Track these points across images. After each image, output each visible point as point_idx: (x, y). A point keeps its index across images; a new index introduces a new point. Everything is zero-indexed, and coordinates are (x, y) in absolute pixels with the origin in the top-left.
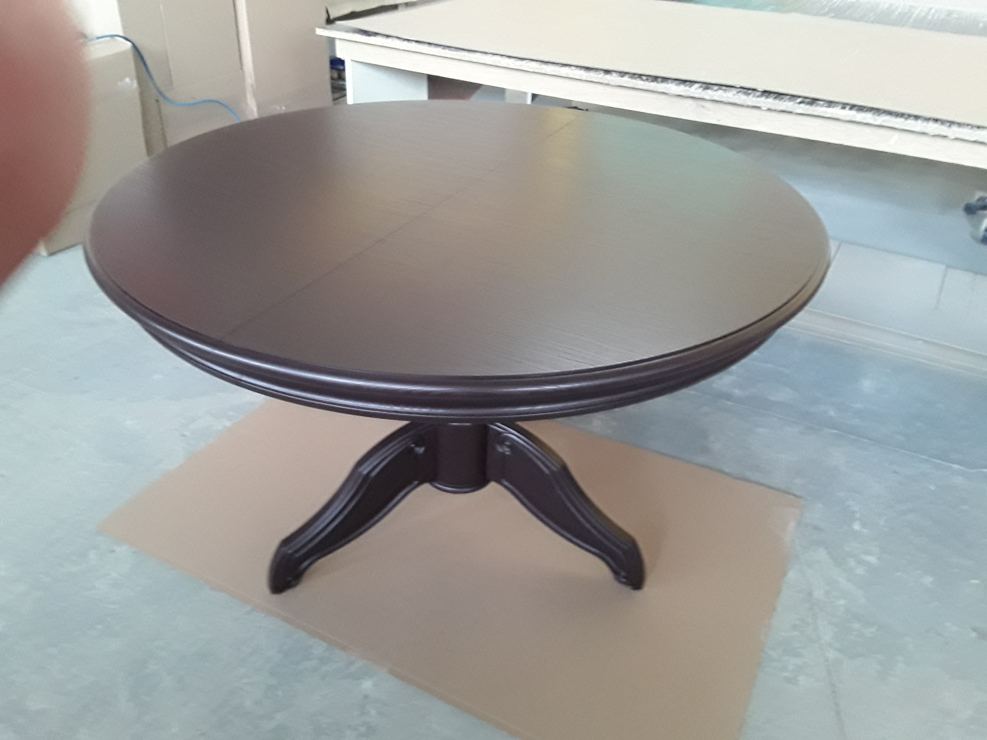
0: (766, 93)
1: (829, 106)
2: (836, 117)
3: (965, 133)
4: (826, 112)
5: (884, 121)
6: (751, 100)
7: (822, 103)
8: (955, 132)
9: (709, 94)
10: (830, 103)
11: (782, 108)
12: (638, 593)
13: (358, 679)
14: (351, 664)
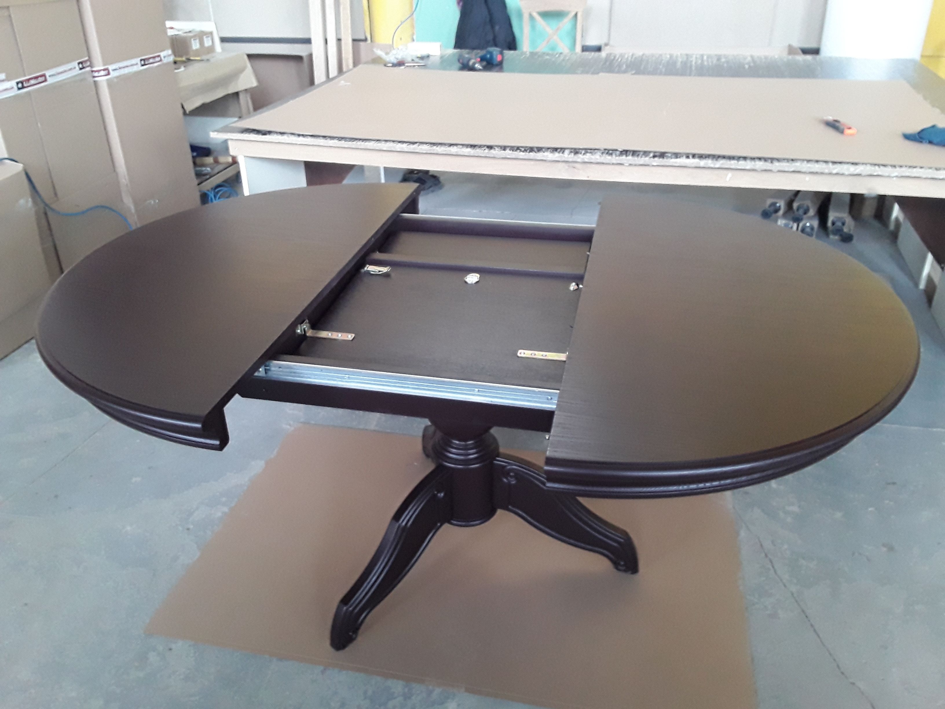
0: (625, 152)
1: (677, 157)
2: (684, 165)
3: (784, 166)
4: (676, 163)
5: (722, 164)
6: (614, 159)
7: (670, 155)
8: (777, 165)
9: (580, 157)
10: (677, 155)
11: (641, 163)
12: (636, 577)
13: (442, 703)
14: (430, 693)
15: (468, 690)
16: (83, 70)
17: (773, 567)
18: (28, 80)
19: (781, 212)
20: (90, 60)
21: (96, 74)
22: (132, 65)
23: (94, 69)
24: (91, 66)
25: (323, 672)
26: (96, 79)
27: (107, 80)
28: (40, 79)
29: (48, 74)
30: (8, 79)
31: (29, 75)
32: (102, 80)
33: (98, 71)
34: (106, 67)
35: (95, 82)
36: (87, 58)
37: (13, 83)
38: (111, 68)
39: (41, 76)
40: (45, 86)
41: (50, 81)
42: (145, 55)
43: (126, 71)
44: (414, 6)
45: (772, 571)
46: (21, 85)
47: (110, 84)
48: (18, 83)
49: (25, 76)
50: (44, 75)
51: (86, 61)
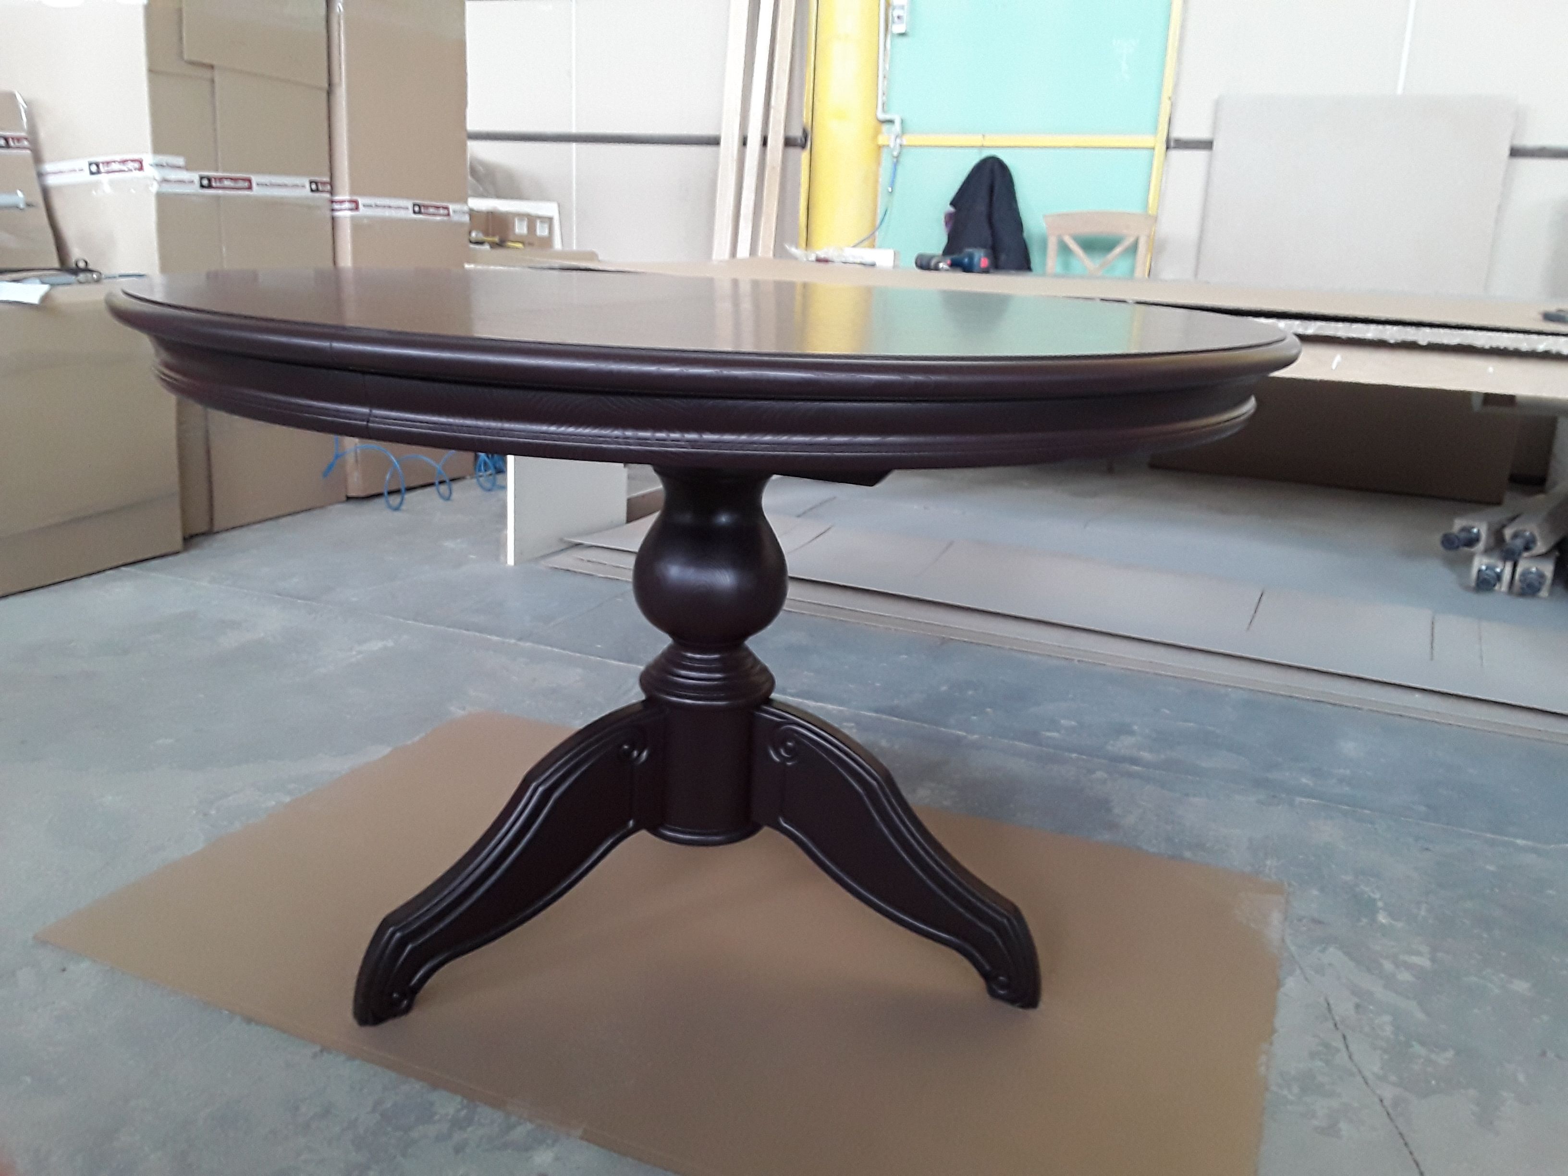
5: (1319, 328)
12: (1031, 1013)
13: (527, 1150)
14: (510, 1128)
15: (588, 1137)
16: (317, 195)
17: (1347, 1047)
18: (221, 179)
19: (1481, 546)
20: (331, 184)
21: (336, 206)
22: (399, 208)
23: (337, 198)
24: (332, 192)
25: (315, 1056)
26: (337, 214)
27: (352, 218)
28: (241, 184)
29: (255, 179)
30: (187, 168)
31: (224, 171)
32: (344, 214)
33: (342, 202)
34: (355, 198)
35: (333, 219)
36: (326, 179)
37: (195, 177)
38: (361, 201)
39: (244, 180)
40: (248, 196)
41: (256, 191)
42: (423, 199)
43: (387, 213)
44: (878, 222)
45: (1344, 1054)
46: (208, 183)
47: (357, 226)
48: (202, 178)
49: (217, 170)
50: (250, 181)
51: (324, 183)
